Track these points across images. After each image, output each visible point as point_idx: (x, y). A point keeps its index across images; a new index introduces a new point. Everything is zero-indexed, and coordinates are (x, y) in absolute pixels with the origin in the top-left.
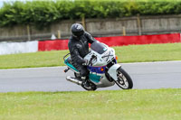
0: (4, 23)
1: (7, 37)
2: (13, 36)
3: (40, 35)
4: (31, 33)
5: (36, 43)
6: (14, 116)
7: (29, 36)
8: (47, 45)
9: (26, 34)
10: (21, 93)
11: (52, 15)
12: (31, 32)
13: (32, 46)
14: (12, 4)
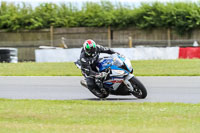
0: (142, 25)
1: (145, 40)
2: (151, 40)
3: (181, 41)
4: (171, 39)
5: (176, 50)
6: (150, 129)
7: (169, 41)
8: (188, 52)
9: (166, 38)
10: (158, 104)
11: (194, 20)
12: (171, 36)
13: (172, 52)
14: (151, 5)
